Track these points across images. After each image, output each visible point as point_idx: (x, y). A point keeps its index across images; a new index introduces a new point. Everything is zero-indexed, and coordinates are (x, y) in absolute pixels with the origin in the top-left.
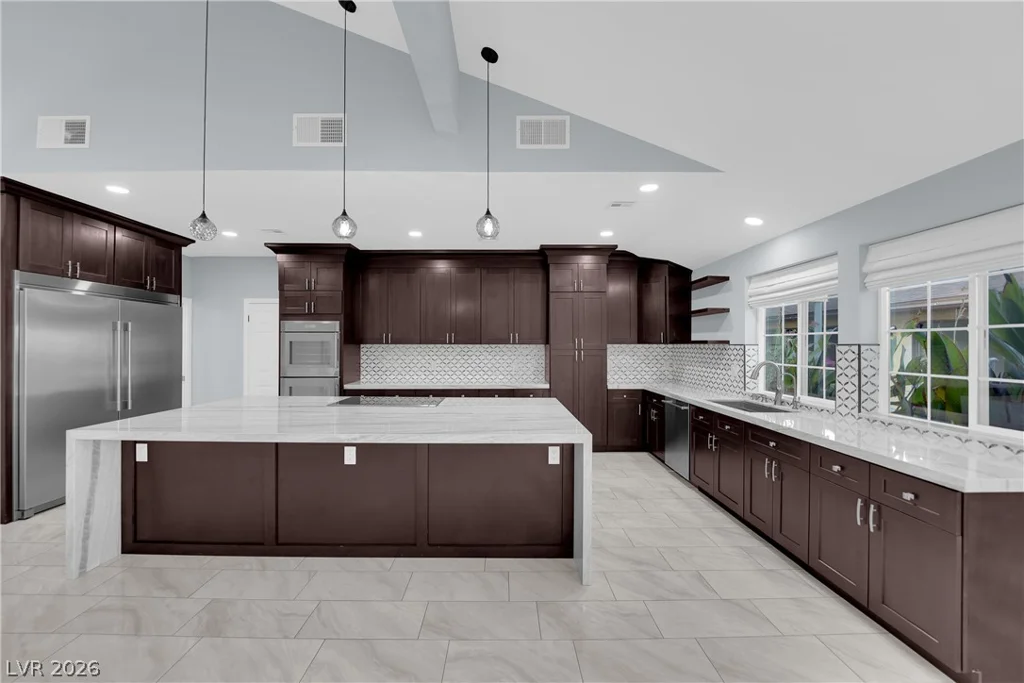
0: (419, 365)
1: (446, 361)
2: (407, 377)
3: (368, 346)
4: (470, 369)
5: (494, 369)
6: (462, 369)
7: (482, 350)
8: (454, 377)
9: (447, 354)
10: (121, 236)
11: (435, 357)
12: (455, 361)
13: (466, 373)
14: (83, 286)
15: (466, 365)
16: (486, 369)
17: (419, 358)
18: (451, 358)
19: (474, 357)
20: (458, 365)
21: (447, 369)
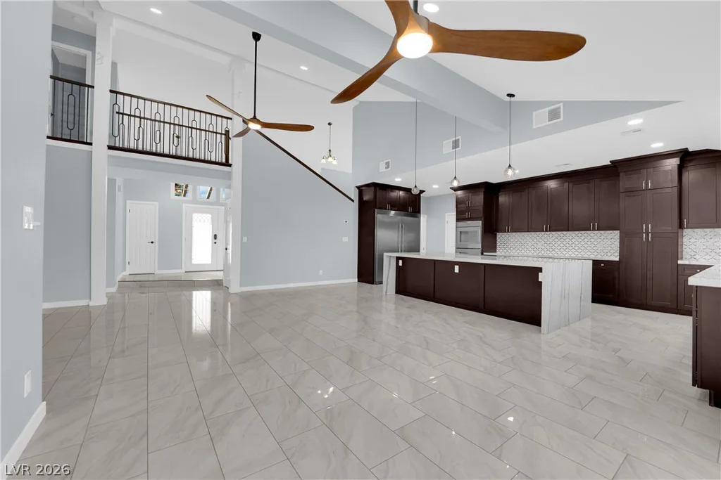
0: (530, 245)
1: (548, 243)
2: (523, 251)
3: (501, 234)
4: (565, 247)
5: (583, 248)
6: (559, 247)
7: (574, 235)
9: (549, 238)
10: (401, 193)
11: (540, 240)
12: (553, 243)
13: (562, 250)
14: (393, 212)
15: (562, 245)
16: (576, 248)
17: (530, 240)
18: (551, 240)
19: (568, 240)
20: (556, 245)
21: (548, 247)
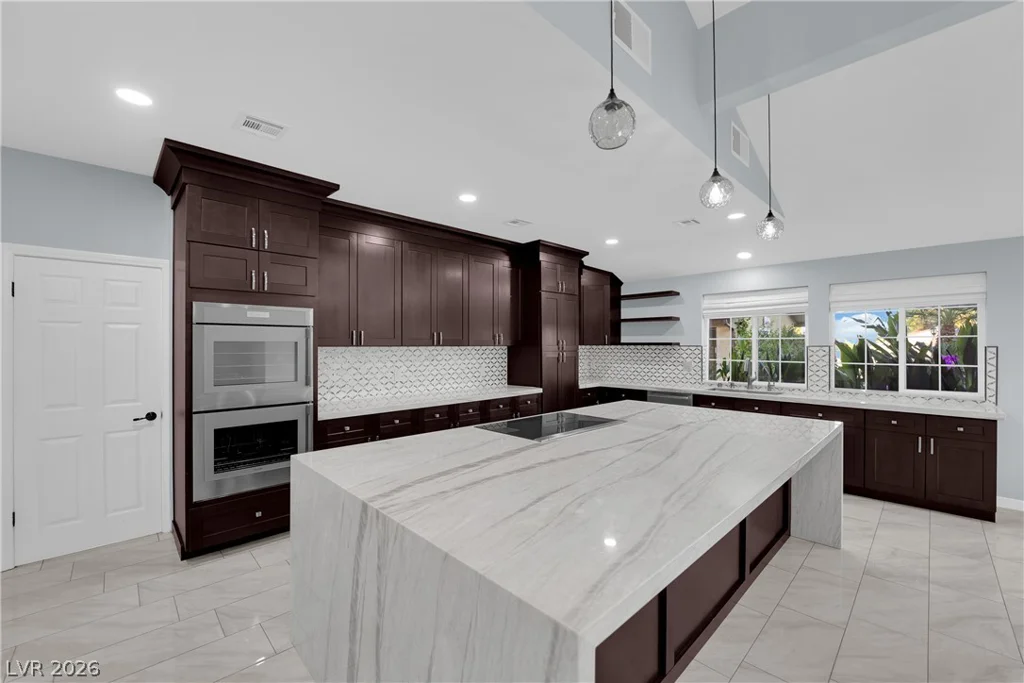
0: (379, 376)
8: (422, 388)
9: (412, 358)
11: (399, 364)
17: (380, 365)
